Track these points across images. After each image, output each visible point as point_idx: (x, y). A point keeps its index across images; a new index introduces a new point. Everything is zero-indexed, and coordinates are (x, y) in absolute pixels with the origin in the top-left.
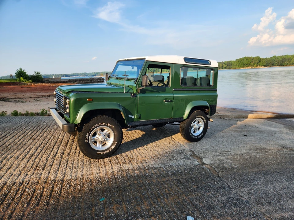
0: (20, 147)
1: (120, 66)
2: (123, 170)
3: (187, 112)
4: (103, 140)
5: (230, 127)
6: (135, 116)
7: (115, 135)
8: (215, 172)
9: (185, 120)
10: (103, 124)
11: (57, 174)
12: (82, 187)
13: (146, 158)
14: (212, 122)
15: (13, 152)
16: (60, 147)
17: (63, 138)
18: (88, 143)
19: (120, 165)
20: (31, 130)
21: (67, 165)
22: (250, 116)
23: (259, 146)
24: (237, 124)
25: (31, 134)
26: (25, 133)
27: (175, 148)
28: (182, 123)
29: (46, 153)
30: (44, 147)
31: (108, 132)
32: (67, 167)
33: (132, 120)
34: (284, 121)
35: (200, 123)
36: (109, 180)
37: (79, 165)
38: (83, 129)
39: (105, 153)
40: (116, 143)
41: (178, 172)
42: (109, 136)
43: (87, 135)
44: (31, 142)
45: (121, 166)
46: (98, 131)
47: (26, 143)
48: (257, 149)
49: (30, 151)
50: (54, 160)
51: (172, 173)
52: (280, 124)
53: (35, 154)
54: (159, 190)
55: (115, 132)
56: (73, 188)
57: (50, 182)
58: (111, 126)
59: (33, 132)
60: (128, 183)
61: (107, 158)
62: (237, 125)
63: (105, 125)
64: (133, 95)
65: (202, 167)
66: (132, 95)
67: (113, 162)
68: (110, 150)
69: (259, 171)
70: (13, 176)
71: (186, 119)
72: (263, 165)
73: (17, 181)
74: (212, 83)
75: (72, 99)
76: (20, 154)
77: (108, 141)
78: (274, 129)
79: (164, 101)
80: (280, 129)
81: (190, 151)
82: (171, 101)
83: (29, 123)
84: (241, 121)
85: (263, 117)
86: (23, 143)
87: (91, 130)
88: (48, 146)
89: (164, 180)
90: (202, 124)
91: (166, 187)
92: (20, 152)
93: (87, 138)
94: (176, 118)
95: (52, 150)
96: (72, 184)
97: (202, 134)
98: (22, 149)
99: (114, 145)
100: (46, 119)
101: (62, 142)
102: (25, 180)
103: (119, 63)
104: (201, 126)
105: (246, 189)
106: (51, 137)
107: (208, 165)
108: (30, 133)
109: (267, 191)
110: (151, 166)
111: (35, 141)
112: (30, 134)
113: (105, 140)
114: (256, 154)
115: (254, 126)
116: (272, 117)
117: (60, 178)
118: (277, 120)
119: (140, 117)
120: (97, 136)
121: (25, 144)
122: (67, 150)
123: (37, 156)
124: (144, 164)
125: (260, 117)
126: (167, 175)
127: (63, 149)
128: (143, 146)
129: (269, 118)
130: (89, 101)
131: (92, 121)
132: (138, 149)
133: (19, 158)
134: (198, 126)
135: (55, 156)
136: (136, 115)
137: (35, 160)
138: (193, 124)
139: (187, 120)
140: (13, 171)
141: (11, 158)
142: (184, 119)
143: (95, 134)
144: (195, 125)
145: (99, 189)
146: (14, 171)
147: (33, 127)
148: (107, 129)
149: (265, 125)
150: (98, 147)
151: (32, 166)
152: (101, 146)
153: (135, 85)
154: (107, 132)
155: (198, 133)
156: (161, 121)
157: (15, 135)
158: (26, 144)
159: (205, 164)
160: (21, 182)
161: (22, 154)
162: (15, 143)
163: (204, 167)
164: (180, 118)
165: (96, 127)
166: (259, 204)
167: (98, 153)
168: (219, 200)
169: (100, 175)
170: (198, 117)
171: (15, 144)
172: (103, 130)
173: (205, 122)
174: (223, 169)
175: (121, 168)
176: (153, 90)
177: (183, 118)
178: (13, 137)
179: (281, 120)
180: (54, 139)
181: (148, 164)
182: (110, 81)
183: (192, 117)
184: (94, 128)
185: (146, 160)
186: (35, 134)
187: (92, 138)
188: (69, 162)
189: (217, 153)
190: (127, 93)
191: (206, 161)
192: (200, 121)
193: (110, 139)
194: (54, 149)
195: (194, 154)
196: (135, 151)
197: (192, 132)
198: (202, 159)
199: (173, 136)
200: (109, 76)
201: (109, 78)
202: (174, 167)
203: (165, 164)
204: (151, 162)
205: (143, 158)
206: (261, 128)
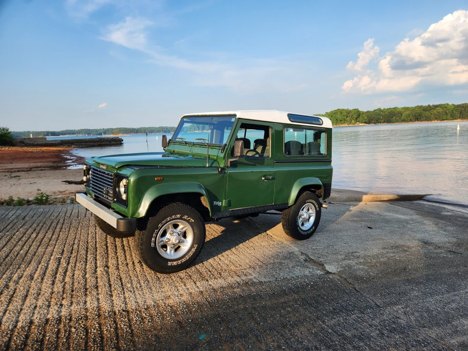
0: (27, 259)
2: (215, 289)
3: (294, 194)
4: (177, 241)
5: (342, 215)
6: (222, 203)
7: (194, 233)
8: (348, 284)
9: (290, 207)
10: (178, 216)
11: (113, 301)
12: (163, 318)
13: (242, 268)
14: (327, 208)
15: (18, 268)
16: (98, 257)
17: (96, 242)
18: (155, 248)
19: (207, 280)
20: (35, 230)
21: (122, 284)
22: (365, 197)
23: (394, 242)
24: (351, 211)
25: (37, 236)
26: (26, 235)
27: (279, 251)
28: (285, 211)
29: (77, 268)
30: (69, 258)
31: (184, 230)
32: (123, 289)
33: (219, 208)
34: (412, 204)
35: (310, 211)
36: (200, 306)
37: (142, 284)
38: (148, 226)
39: (179, 262)
40: (196, 246)
41: (298, 287)
42: (185, 236)
43: (154, 235)
44: (44, 250)
45: (210, 283)
46: (169, 228)
47: (35, 252)
48: (392, 247)
49: (48, 265)
50: (97, 278)
51: (290, 289)
52: (408, 210)
53: (60, 270)
54: (281, 316)
55: (195, 228)
56: (149, 322)
57: (106, 314)
58: (190, 219)
59: (39, 233)
60: (231, 309)
61: (182, 270)
62: (351, 212)
63: (181, 218)
64: (220, 170)
65: (329, 278)
66: (218, 170)
67: (195, 277)
68: (188, 258)
69: (408, 280)
70: (38, 308)
71: (292, 206)
72: (409, 270)
73: (49, 316)
75: (132, 179)
76: (34, 271)
77: (184, 243)
78: (403, 217)
79: (263, 178)
80: (412, 217)
81: (302, 253)
82: (273, 179)
83: (25, 217)
84: (354, 205)
85: (382, 199)
86: (30, 251)
87: (160, 226)
88: (77, 256)
89: (282, 300)
90: (313, 212)
91: (288, 311)
92: (31, 268)
93: (153, 239)
94: (279, 205)
95: (86, 262)
96: (144, 315)
97: (314, 228)
98: (33, 262)
99: (194, 250)
100: (51, 211)
101: (96, 248)
102: (62, 314)
103: (185, 120)
104: (311, 215)
105: (400, 307)
106: (74, 241)
107: (334, 274)
108: (34, 235)
109: (428, 307)
110: (255, 280)
111: (50, 249)
112: (36, 237)
113: (179, 242)
114: (394, 254)
115: (376, 213)
116: (394, 198)
117: (120, 307)
118: (402, 203)
119: (229, 204)
120: (168, 236)
121: (34, 255)
122: (112, 262)
123: (65, 273)
124: (244, 278)
125: (379, 200)
126: (284, 293)
127: (104, 259)
129: (390, 201)
131: (161, 212)
133: (35, 278)
134: (307, 216)
135: (96, 271)
136: (224, 201)
137: (64, 280)
138: (301, 212)
140: (34, 301)
141: (20, 278)
142: (289, 205)
143: (164, 235)
144: (304, 214)
145: (190, 320)
146: (37, 300)
147: (34, 226)
148: (183, 224)
149: (389, 211)
150: (169, 254)
151: (63, 291)
152: (173, 251)
153: (222, 155)
154: (182, 229)
155: (308, 226)
156: (259, 209)
157: (9, 240)
158: (37, 254)
159: (331, 273)
160: (57, 318)
161: (36, 270)
162: (16, 253)
163: (331, 277)
164: (284, 204)
165: (167, 222)
166: (425, 327)
167: (170, 264)
168: (371, 326)
169: (182, 298)
170: (308, 202)
171: (17, 255)
172: (176, 226)
173: (318, 209)
174: (357, 279)
175: (210, 285)
176: (246, 162)
177: (288, 204)
178: (8, 242)
179: (408, 203)
180: (81, 244)
181: (250, 277)
182: (171, 148)
183: (300, 202)
184: (165, 224)
185: (244, 270)
186: (44, 237)
187: (161, 240)
188: (123, 281)
189: (341, 255)
190: (210, 167)
191: (330, 268)
192: (310, 208)
193: (187, 241)
194: (88, 260)
195: (310, 258)
196: (222, 258)
197: (300, 224)
198: (323, 265)
199: (268, 232)
200: (170, 140)
201: (169, 142)
202: (289, 280)
203: (274, 275)
204: (253, 274)
205: (238, 269)
206: (386, 216)
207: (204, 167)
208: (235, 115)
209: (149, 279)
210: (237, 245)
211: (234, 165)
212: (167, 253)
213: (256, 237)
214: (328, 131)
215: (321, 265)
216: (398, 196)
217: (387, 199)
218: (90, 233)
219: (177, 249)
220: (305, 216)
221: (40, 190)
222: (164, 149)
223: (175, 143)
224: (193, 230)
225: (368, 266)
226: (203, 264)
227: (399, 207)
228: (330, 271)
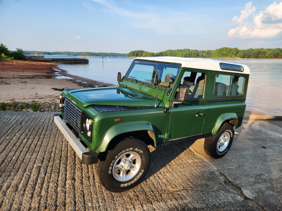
0: (17, 166)
1: (136, 65)
7: (142, 161)
10: (131, 149)
13: (178, 190)
14: (237, 135)
15: (9, 176)
16: (68, 167)
17: (67, 150)
18: (112, 174)
20: (26, 135)
22: (251, 117)
24: (245, 128)
25: (27, 141)
26: (20, 141)
27: (202, 170)
30: (47, 167)
31: (134, 158)
33: (162, 139)
35: (226, 137)
37: (100, 204)
38: (107, 158)
39: (129, 184)
40: (143, 171)
42: (134, 162)
43: (111, 165)
44: (30, 156)
46: (123, 158)
47: (24, 159)
49: (31, 174)
50: (65, 193)
53: (39, 181)
55: (143, 157)
58: (140, 151)
59: (29, 138)
63: (133, 150)
64: (165, 110)
65: (249, 206)
66: (164, 110)
67: (141, 197)
68: (136, 180)
75: (97, 120)
76: (19, 181)
77: (134, 169)
79: (197, 115)
81: (221, 174)
82: (204, 115)
83: (22, 122)
86: (20, 158)
87: (117, 157)
88: (53, 165)
90: (228, 138)
92: (18, 176)
93: (110, 168)
94: (205, 135)
95: (59, 173)
97: (227, 150)
98: (20, 170)
99: (141, 174)
100: (40, 117)
101: (67, 157)
103: (136, 62)
104: (226, 140)
106: (52, 149)
107: (252, 200)
108: (25, 141)
111: (35, 155)
112: (26, 143)
113: (130, 168)
115: (263, 132)
116: (272, 118)
118: (278, 122)
119: (170, 136)
120: (122, 163)
122: (78, 173)
123: (42, 184)
124: (181, 202)
127: (72, 171)
130: (117, 121)
131: (118, 146)
133: (19, 189)
134: (224, 141)
135: (65, 184)
136: (166, 134)
137: (40, 193)
138: (220, 139)
139: (215, 136)
141: (8, 188)
142: (213, 134)
143: (119, 162)
144: (222, 139)
147: (27, 131)
148: (133, 154)
149: (271, 130)
150: (122, 177)
152: (124, 175)
153: (168, 97)
154: (133, 157)
155: (222, 149)
157: (8, 144)
158: (24, 161)
159: (249, 199)
161: (21, 180)
162: (10, 159)
163: (250, 204)
164: (209, 134)
165: (122, 154)
167: (122, 185)
170: (226, 132)
171: (10, 161)
172: (128, 156)
173: (232, 136)
177: (211, 133)
178: (6, 147)
180: (57, 152)
181: (185, 201)
182: (124, 83)
183: (221, 131)
184: (120, 155)
185: (179, 192)
186: (32, 143)
187: (116, 167)
188: (86, 198)
189: (251, 177)
190: (157, 107)
191: (247, 193)
192: (226, 135)
193: (136, 166)
194: (61, 170)
195: (228, 180)
196: (160, 175)
197: (218, 147)
198: (240, 189)
199: (190, 148)
200: (124, 77)
201: (123, 79)
202: (218, 207)
203: (204, 200)
204: (187, 198)
205: (174, 190)
206: (270, 135)
207: (153, 107)
208: (180, 65)
209: (106, 198)
210: (170, 161)
211: (176, 106)
212: (120, 177)
213: (183, 154)
214: (246, 77)
215: (238, 188)
216: (275, 117)
217: (266, 119)
218: (64, 141)
219: (128, 172)
220: (222, 141)
221: (37, 94)
222: (119, 83)
223: (128, 79)
224: (142, 159)
225: (276, 192)
226: (146, 181)
227: (277, 127)
228: (248, 196)
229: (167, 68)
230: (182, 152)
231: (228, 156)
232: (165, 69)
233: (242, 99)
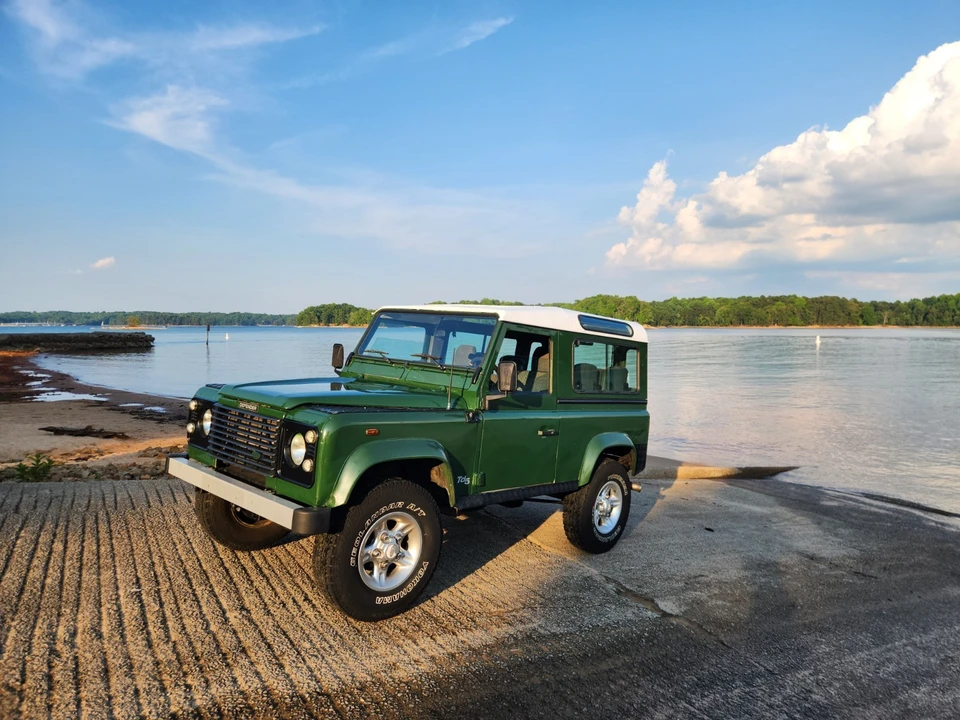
0: (69, 592)
2: (474, 650)
3: (589, 463)
4: (395, 555)
5: (653, 505)
6: (471, 480)
7: (424, 538)
8: (706, 634)
9: (580, 488)
10: (400, 504)
11: (288, 676)
12: (400, 705)
13: (511, 609)
14: (639, 491)
15: (59, 615)
16: (216, 590)
17: (198, 559)
18: (356, 569)
19: (454, 634)
20: (54, 535)
21: (291, 643)
22: (681, 471)
23: (758, 557)
24: (664, 497)
25: (65, 547)
26: (42, 546)
27: (564, 574)
28: (570, 495)
29: (184, 613)
30: (158, 592)
31: (405, 532)
32: (299, 653)
33: (466, 488)
34: (766, 484)
35: (613, 497)
36: (461, 680)
37: (332, 642)
38: (347, 524)
39: (396, 597)
40: (426, 564)
41: (624, 643)
42: (404, 543)
43: (356, 541)
44: (94, 576)
45: (460, 637)
46: (380, 529)
47: (80, 583)
48: (759, 565)
49: (120, 608)
50: (235, 631)
51: (611, 645)
52: (763, 496)
53: (151, 617)
54: (613, 694)
55: (427, 528)
56: (377, 713)
57: (288, 701)
58: (419, 511)
59: (66, 541)
60: (519, 685)
61: (398, 614)
62: (665, 500)
63: (403, 509)
64: (471, 415)
65: (672, 624)
66: (468, 415)
67: (427, 627)
68: (411, 589)
69: (805, 625)
70: (143, 694)
71: (584, 486)
72: (802, 607)
73: (173, 709)
74: (632, 382)
75: (325, 433)
76: (96, 621)
77: (404, 559)
78: (757, 509)
79: (540, 433)
80: (773, 510)
81: (608, 580)
82: (556, 434)
83: (17, 507)
84: (668, 486)
85: (712, 475)
86: (66, 580)
87: (368, 524)
88: (171, 588)
89: (604, 666)
90: (616, 497)
91: (622, 686)
92: (86, 613)
93: (354, 551)
94: (563, 484)
95: (197, 601)
96: (362, 700)
97: (619, 530)
98: (84, 603)
99: (421, 573)
100: (69, 495)
101: (205, 572)
102: (198, 703)
103: (382, 316)
104: (615, 504)
105: (806, 673)
106: (151, 558)
107: (677, 616)
108: (59, 546)
109: (852, 672)
110: (542, 631)
111: (106, 575)
112: (65, 550)
113: (396, 557)
114: (767, 579)
115: (710, 502)
117: (309, 687)
118: (749, 482)
119: (483, 483)
120: (378, 544)
121: (79, 587)
122: (250, 598)
123: (164, 623)
124: (521, 627)
125: (707, 476)
126: (602, 654)
127: (233, 595)
128: (473, 572)
129: (727, 478)
130: (370, 434)
131: (373, 495)
132: (464, 581)
133: (105, 635)
134: (608, 507)
135: (226, 619)
136: (475, 475)
137: (168, 637)
138: (598, 499)
139: (586, 489)
140: (128, 681)
141: (73, 635)
142: (581, 484)
143: (370, 542)
144: (603, 502)
145: (453, 708)
146: (133, 677)
148: (404, 519)
149: (731, 498)
150: (377, 579)
151: (178, 659)
152: (383, 575)
153: (474, 388)
154: (403, 530)
155: (607, 526)
157: (9, 556)
158: (84, 585)
159: (671, 615)
160: (192, 712)
161: (100, 619)
162: (38, 584)
163: (675, 622)
164: (572, 482)
165: (379, 517)
166: (856, 705)
167: (379, 600)
168: (771, 706)
169: (420, 668)
170: (610, 480)
171: (43, 587)
172: (391, 524)
173: (626, 493)
174: (721, 624)
175: (463, 642)
176: (513, 401)
177: (577, 481)
178: (8, 560)
179: (756, 483)
180: (169, 564)
181: (530, 626)
183: (598, 479)
184: (376, 519)
185: (514, 613)
186: (83, 550)
187: (365, 552)
189: (677, 582)
190: (452, 409)
191: (667, 606)
192: (612, 492)
193: (409, 554)
194: (200, 596)
195: (624, 588)
196: (463, 589)
197: (596, 521)
198: (653, 601)
199: (529, 537)
200: (353, 354)
201: (350, 359)
202: (604, 629)
203: (573, 622)
204: (534, 620)
205: (502, 610)
206: (728, 507)
207: (444, 410)
208: (495, 316)
209: (340, 633)
211: (494, 406)
212: (374, 579)
214: (642, 348)
215: (650, 601)
216: (740, 469)
217: (720, 475)
218: (177, 542)
219: (391, 568)
220: (605, 505)
222: (336, 371)
223: (364, 360)
224: (423, 532)
225: (731, 602)
226: (432, 601)
227: (745, 491)
228: (668, 611)
229: (457, 333)
230: (511, 545)
231: (623, 547)
232: (454, 335)
233: (639, 399)
